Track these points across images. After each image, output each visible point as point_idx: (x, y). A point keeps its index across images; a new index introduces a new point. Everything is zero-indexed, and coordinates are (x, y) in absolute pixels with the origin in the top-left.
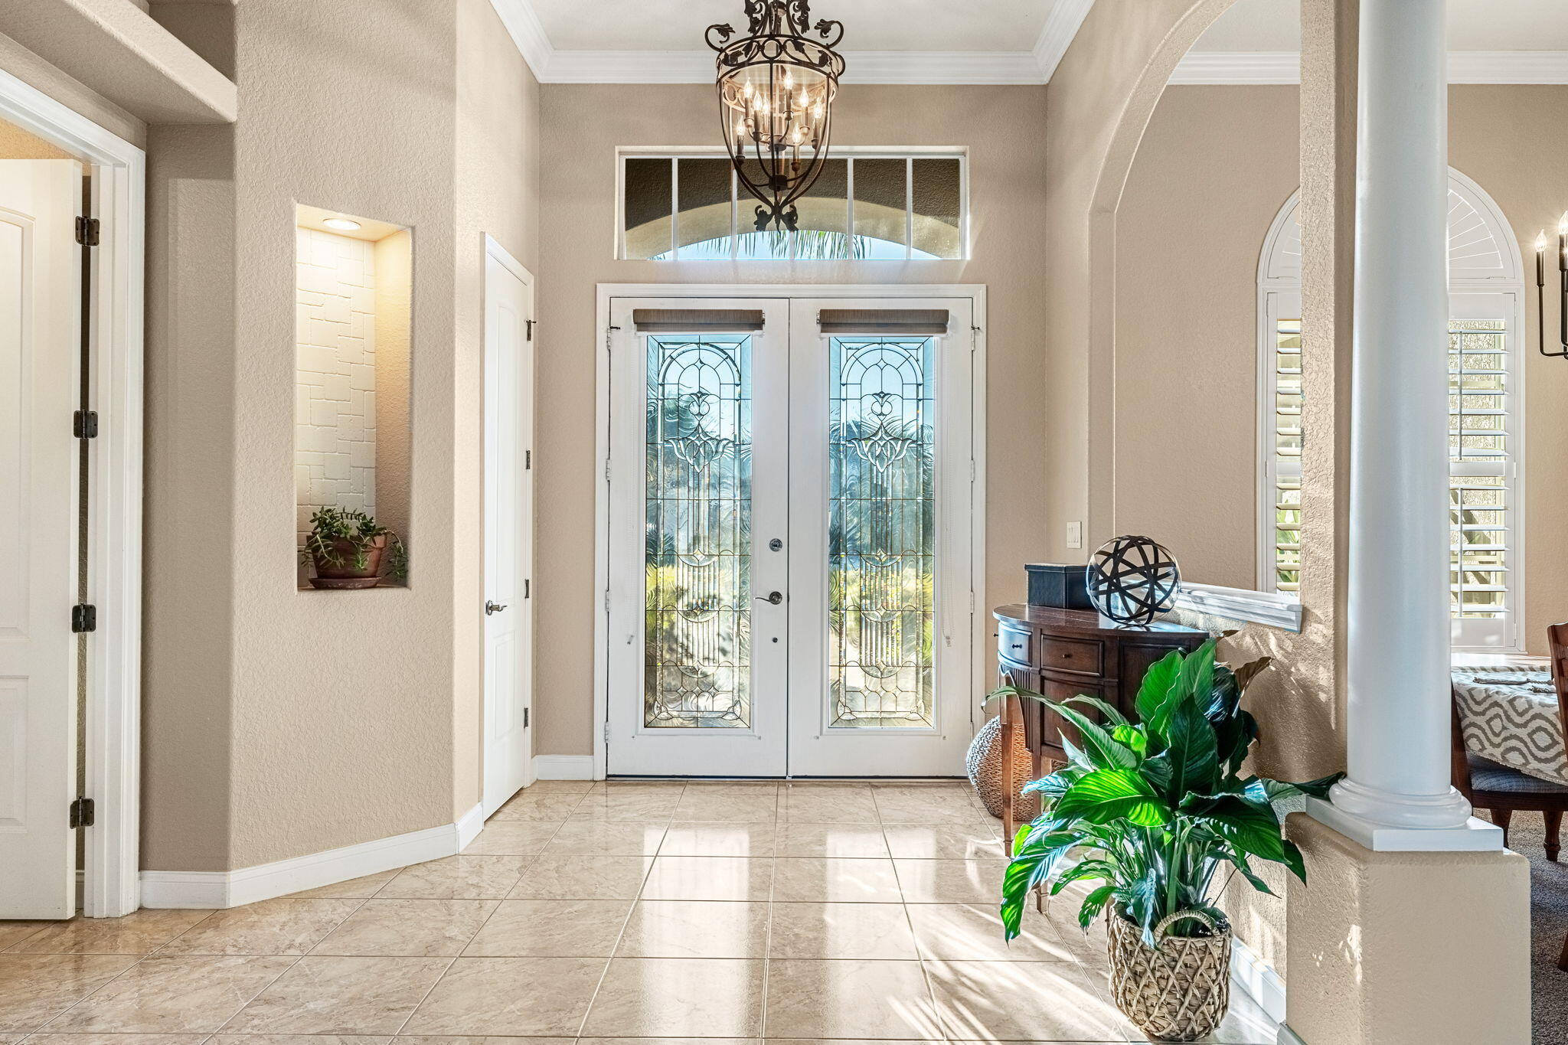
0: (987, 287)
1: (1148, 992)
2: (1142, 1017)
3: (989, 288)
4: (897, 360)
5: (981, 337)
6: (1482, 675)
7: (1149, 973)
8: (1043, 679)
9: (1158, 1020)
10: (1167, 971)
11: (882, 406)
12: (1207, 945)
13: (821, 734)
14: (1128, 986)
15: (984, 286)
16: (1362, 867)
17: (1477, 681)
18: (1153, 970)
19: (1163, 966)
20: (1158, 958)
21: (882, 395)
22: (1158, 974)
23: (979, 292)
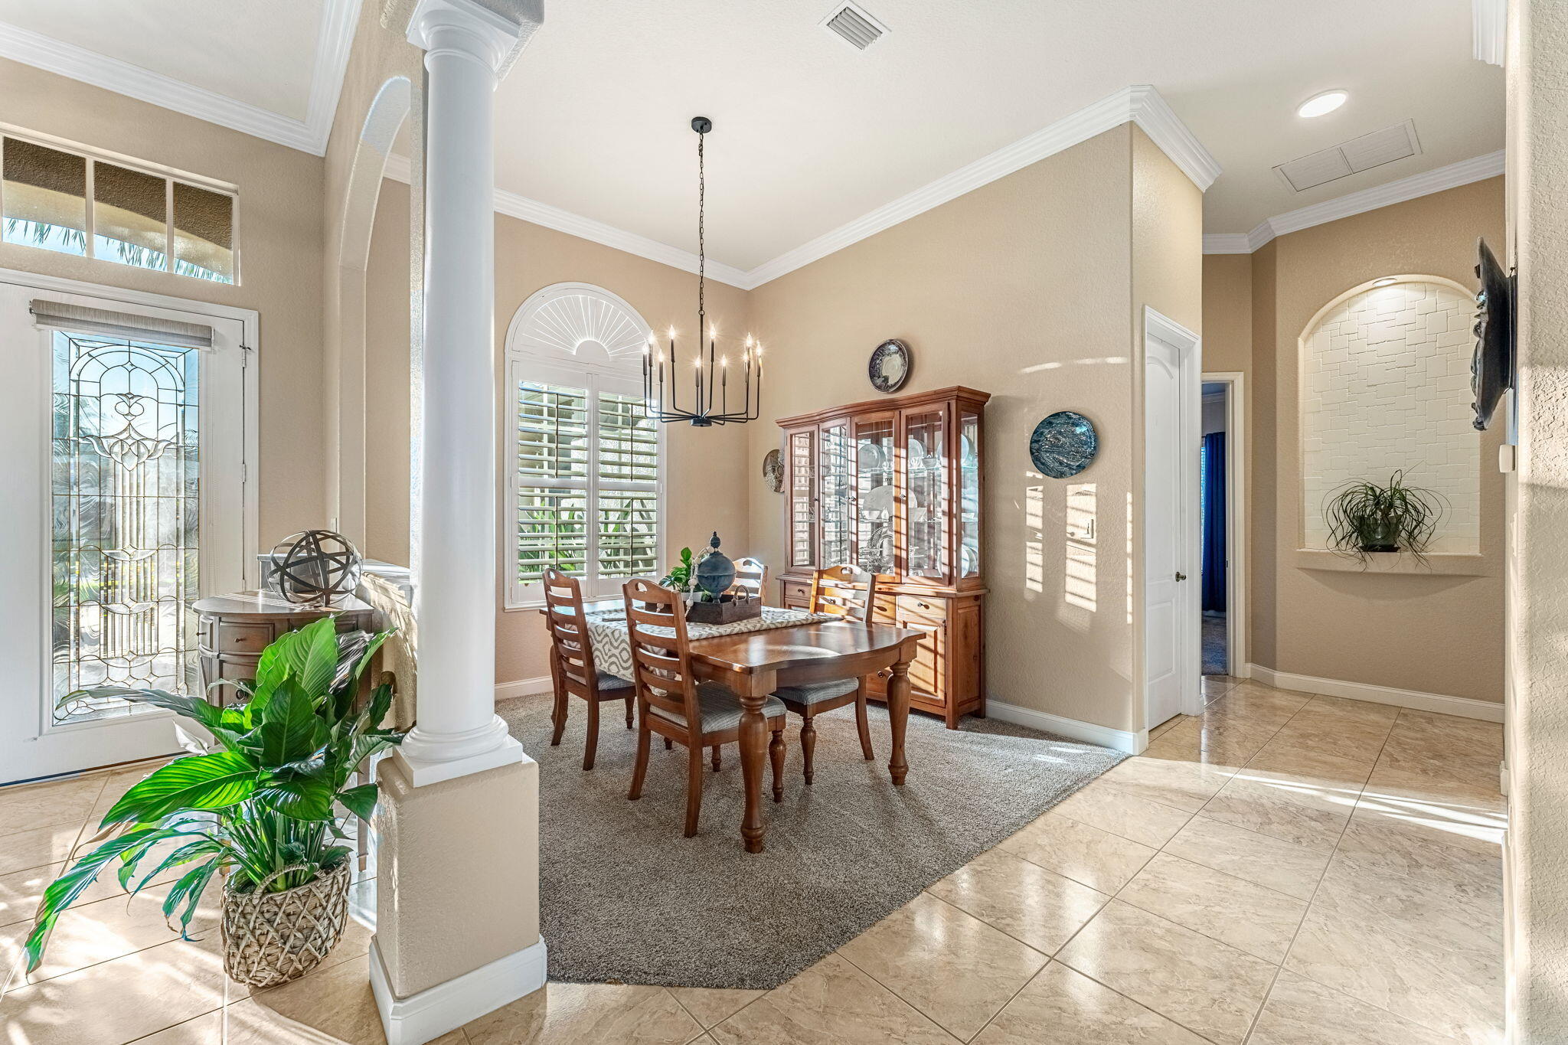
0: (260, 315)
1: (248, 952)
2: (242, 976)
3: (264, 318)
4: (151, 366)
5: (253, 359)
6: (606, 616)
7: (248, 935)
8: (222, 662)
9: (259, 974)
10: (266, 927)
11: (130, 407)
12: (311, 890)
13: (40, 734)
14: (231, 951)
15: (256, 313)
16: (398, 806)
17: (604, 620)
18: (253, 932)
19: (262, 924)
20: (257, 918)
21: (130, 396)
22: (258, 932)
23: (252, 318)
